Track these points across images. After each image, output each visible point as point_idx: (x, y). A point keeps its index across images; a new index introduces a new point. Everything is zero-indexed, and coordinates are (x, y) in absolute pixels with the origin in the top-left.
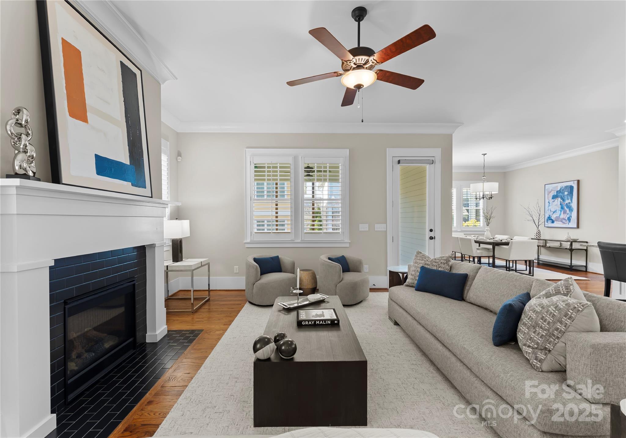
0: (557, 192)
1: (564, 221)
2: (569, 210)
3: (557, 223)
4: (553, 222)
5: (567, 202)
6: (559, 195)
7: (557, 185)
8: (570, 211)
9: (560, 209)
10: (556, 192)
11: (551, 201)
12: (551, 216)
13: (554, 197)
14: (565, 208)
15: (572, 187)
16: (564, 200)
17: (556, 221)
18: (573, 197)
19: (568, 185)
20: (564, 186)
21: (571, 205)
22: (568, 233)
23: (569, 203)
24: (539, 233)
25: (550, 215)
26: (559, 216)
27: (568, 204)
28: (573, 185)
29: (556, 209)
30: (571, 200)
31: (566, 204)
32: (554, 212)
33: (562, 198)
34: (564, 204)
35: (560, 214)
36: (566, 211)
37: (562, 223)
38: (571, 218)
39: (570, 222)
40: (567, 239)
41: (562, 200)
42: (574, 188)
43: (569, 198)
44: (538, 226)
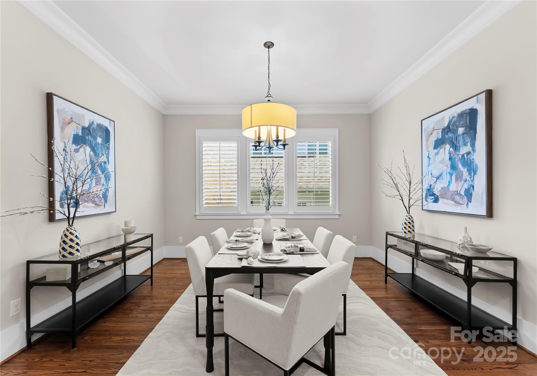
0: (443, 130)
1: (457, 198)
3: (443, 203)
4: (436, 199)
5: (464, 150)
6: (447, 136)
7: (443, 116)
8: (470, 174)
9: (449, 170)
10: (440, 131)
11: (433, 152)
12: (432, 187)
13: (439, 144)
14: (460, 166)
15: (473, 113)
16: (456, 147)
17: (443, 198)
18: (477, 135)
19: (466, 110)
20: (456, 115)
21: (472, 157)
22: (466, 228)
23: (468, 153)
24: (409, 223)
25: (431, 185)
26: (448, 187)
27: (465, 155)
28: (476, 106)
29: (441, 172)
30: (473, 146)
31: (460, 156)
32: (438, 178)
33: (453, 144)
34: (456, 156)
35: (449, 182)
36: (461, 174)
37: (453, 203)
38: (473, 190)
39: (471, 202)
40: (462, 244)
41: (452, 147)
42: (478, 113)
43: (467, 141)
44: (409, 208)
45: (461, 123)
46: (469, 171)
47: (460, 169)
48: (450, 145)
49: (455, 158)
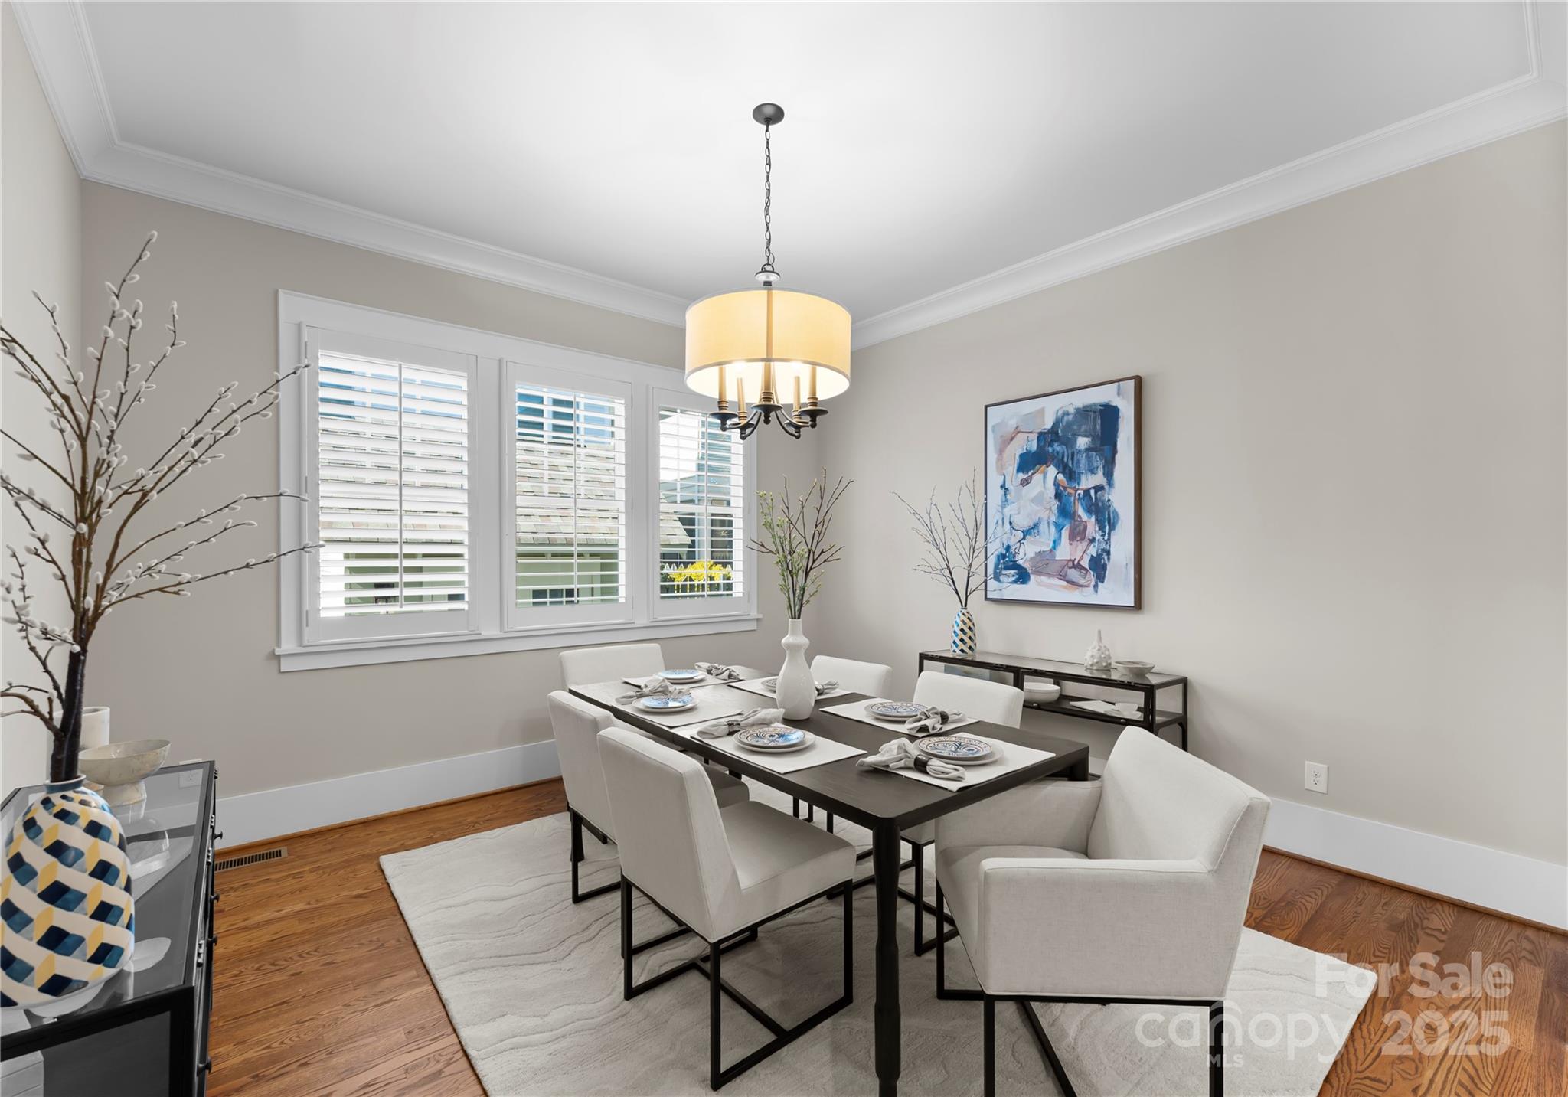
0: (1041, 436)
1: (1073, 574)
2: (1098, 521)
3: (1040, 584)
4: (1023, 576)
5: (1088, 481)
6: (1050, 449)
7: (1039, 407)
8: (1102, 528)
9: (1053, 518)
10: (1034, 436)
11: (1014, 478)
12: (1012, 550)
13: (1029, 463)
14: (1081, 512)
15: (1109, 414)
16: (1072, 475)
17: (1039, 573)
18: (1117, 457)
19: (1095, 405)
20: (1072, 410)
21: (1107, 496)
22: (1100, 632)
23: (1099, 489)
25: (1008, 548)
26: (1051, 551)
27: (1092, 492)
28: (1116, 402)
29: (1036, 519)
30: (1109, 474)
31: (1082, 492)
32: (1026, 533)
33: (1065, 466)
34: (1073, 492)
35: (1054, 542)
36: (1082, 528)
37: (1065, 583)
38: (1109, 559)
39: (1103, 582)
40: (1097, 663)
41: (1064, 473)
42: (1120, 414)
43: (1095, 465)
44: (967, 597)
45: (1083, 428)
46: (1101, 524)
47: (1079, 516)
48: (1057, 467)
49: (1069, 495)
